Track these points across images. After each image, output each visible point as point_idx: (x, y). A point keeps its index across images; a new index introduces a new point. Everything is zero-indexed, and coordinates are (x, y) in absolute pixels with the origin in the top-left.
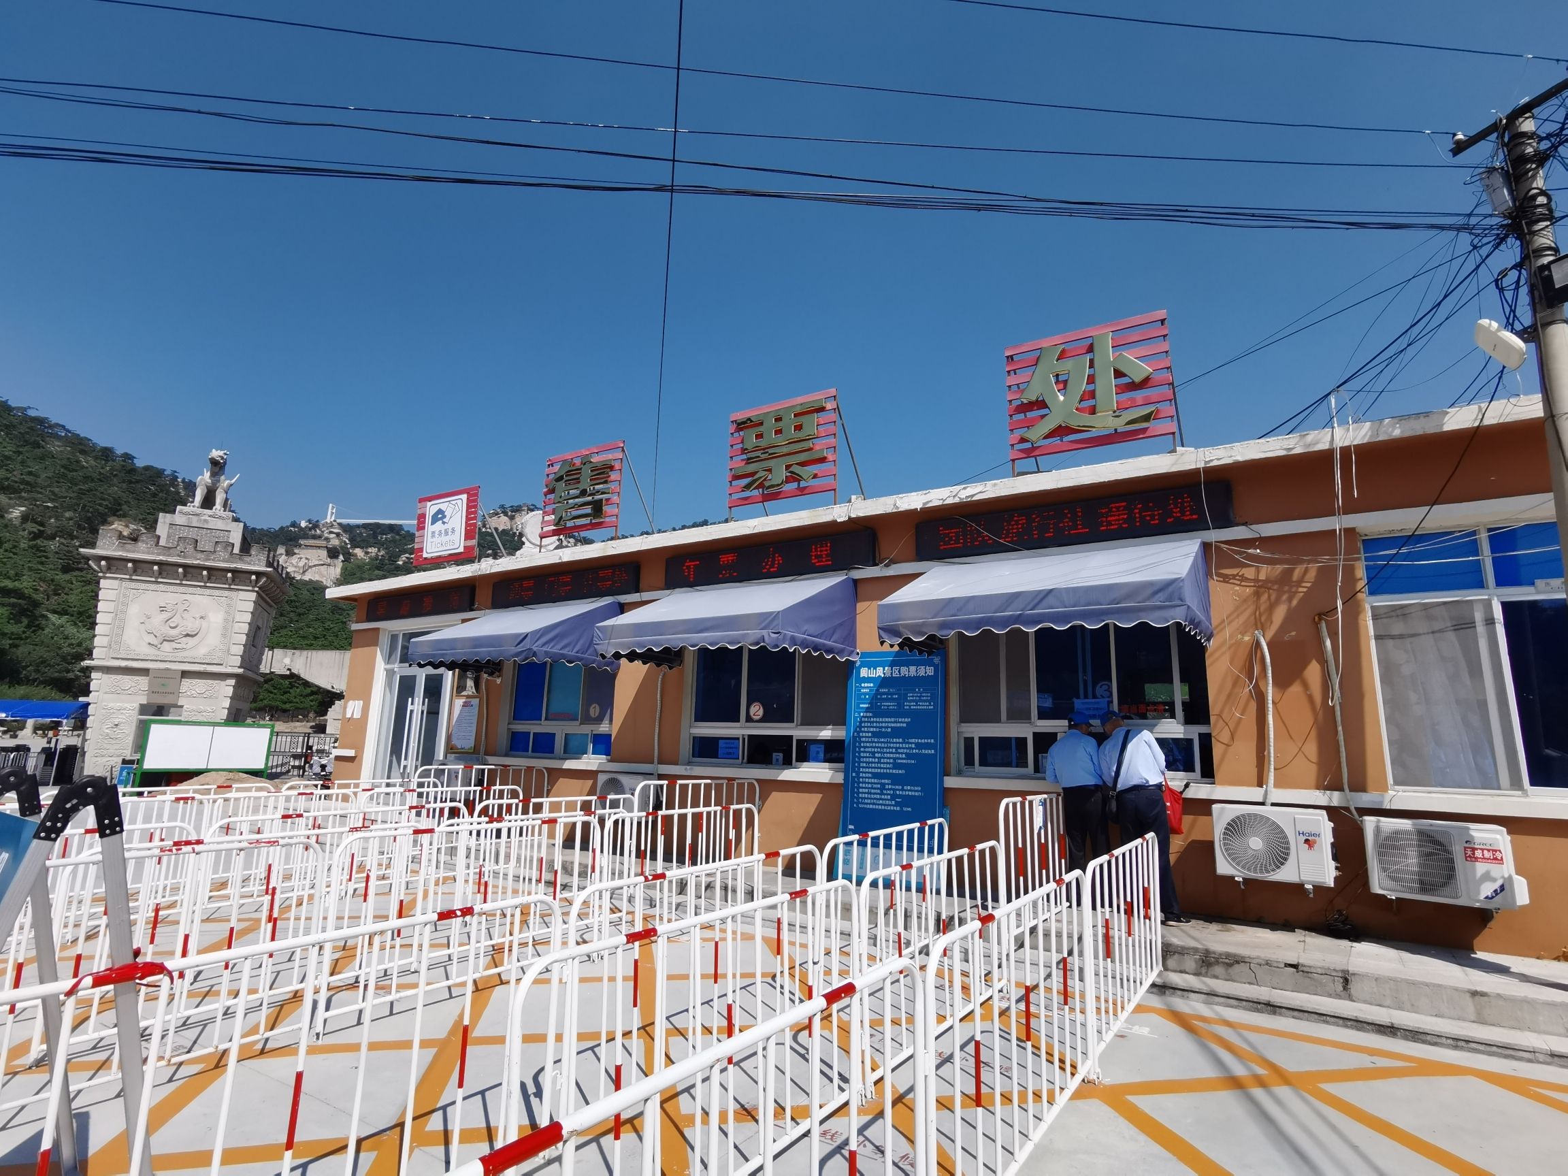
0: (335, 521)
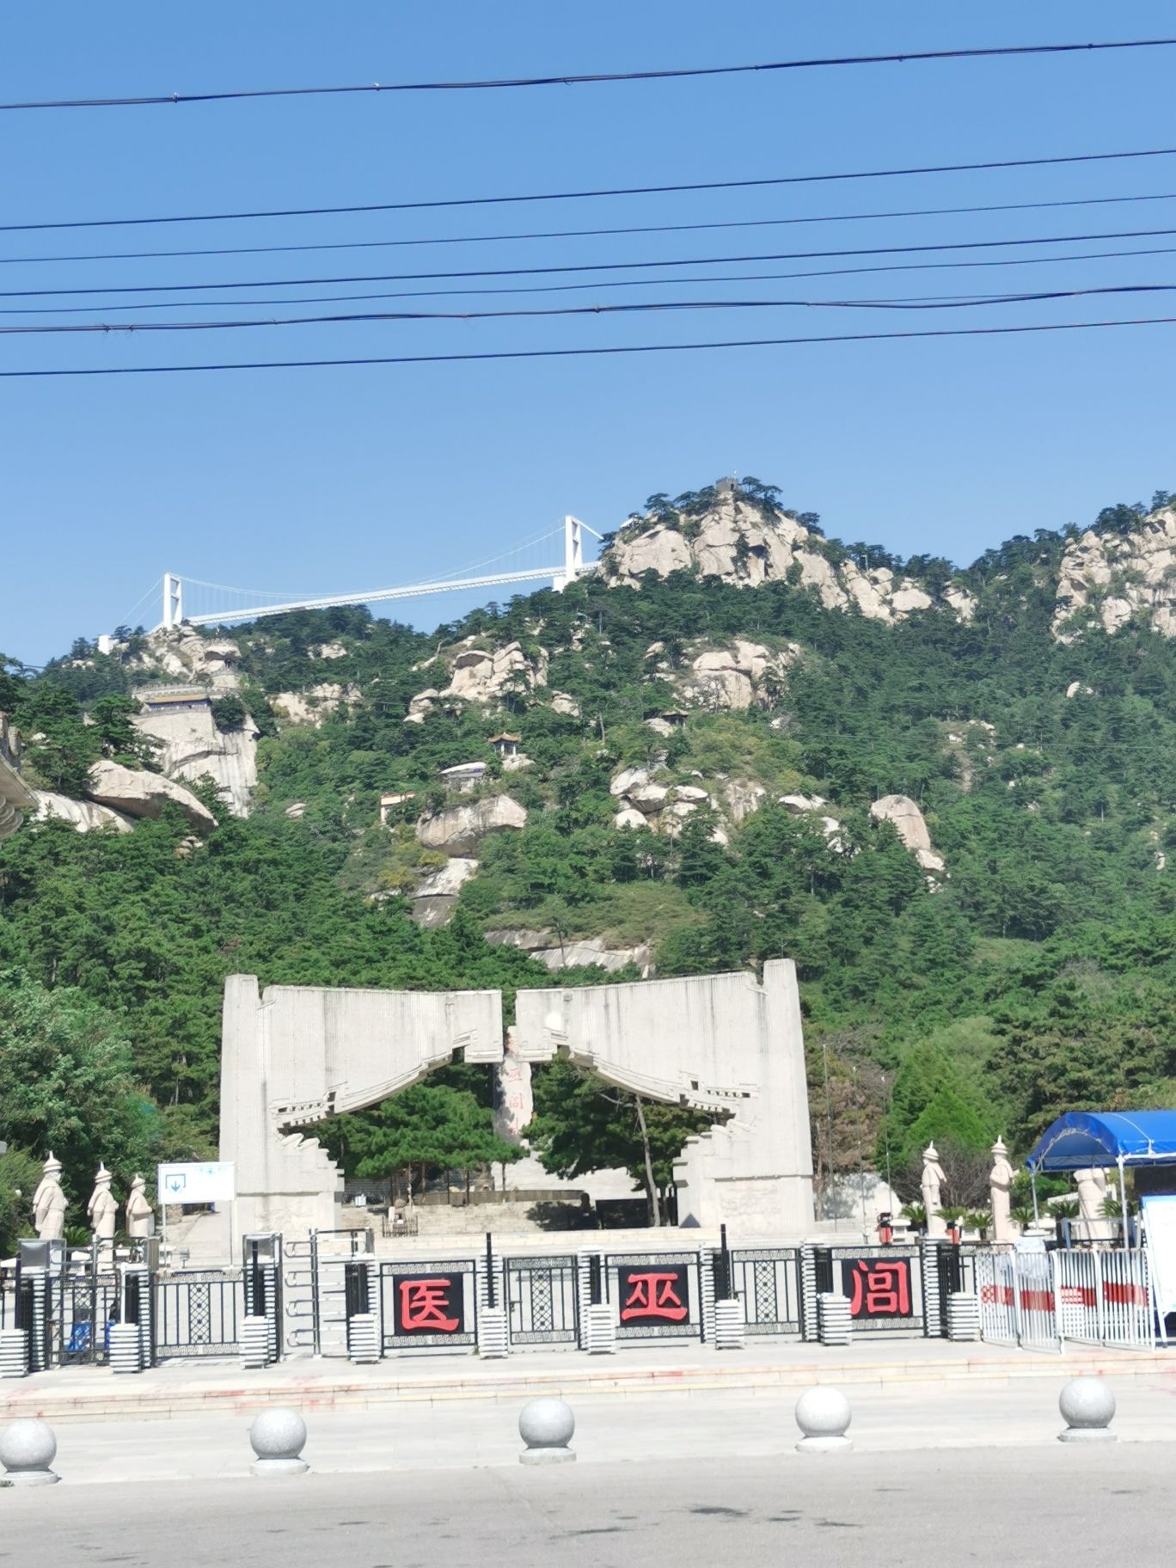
0: (185, 622)
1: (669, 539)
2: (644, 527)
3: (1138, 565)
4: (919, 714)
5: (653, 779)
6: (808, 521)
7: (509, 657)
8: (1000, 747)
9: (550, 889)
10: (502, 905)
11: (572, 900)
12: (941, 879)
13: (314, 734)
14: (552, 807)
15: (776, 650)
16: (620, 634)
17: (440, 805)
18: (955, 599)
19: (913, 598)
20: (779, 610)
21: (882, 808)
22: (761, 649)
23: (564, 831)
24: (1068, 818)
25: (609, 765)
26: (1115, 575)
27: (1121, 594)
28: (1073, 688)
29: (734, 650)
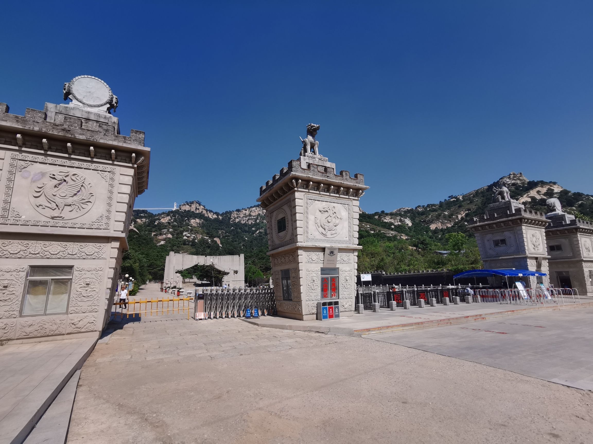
1: (187, 206)
2: (185, 205)
3: (240, 215)
4: (216, 229)
5: (188, 234)
6: (204, 206)
7: (169, 218)
8: (225, 233)
9: (175, 245)
10: (169, 247)
11: (178, 247)
12: (221, 247)
13: (142, 224)
14: (175, 236)
15: (200, 220)
16: (182, 216)
17: (161, 234)
18: (220, 217)
19: (215, 216)
20: (201, 216)
21: (215, 239)
22: (199, 220)
23: (177, 239)
24: (232, 242)
25: (183, 231)
26: (237, 216)
27: (238, 218)
28: (232, 228)
29: (196, 220)
